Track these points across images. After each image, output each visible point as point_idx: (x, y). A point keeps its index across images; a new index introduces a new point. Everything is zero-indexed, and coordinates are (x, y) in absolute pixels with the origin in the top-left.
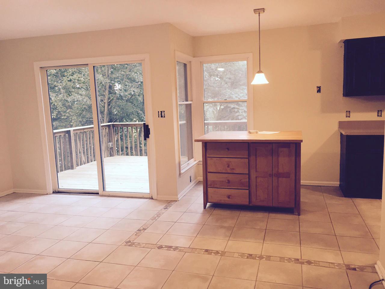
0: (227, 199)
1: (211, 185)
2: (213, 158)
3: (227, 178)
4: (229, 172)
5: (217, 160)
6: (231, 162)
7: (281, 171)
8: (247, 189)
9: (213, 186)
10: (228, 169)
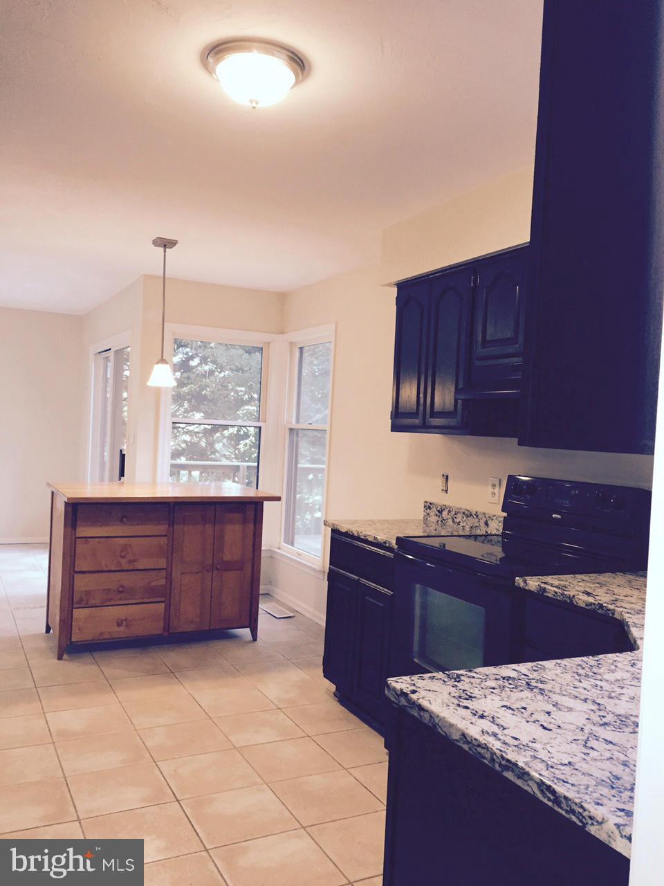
0: (116, 629)
1: (80, 601)
2: (89, 539)
3: (119, 581)
4: (126, 567)
5: (99, 542)
6: (130, 545)
7: (227, 557)
8: (161, 602)
9: (87, 603)
10: (123, 561)
